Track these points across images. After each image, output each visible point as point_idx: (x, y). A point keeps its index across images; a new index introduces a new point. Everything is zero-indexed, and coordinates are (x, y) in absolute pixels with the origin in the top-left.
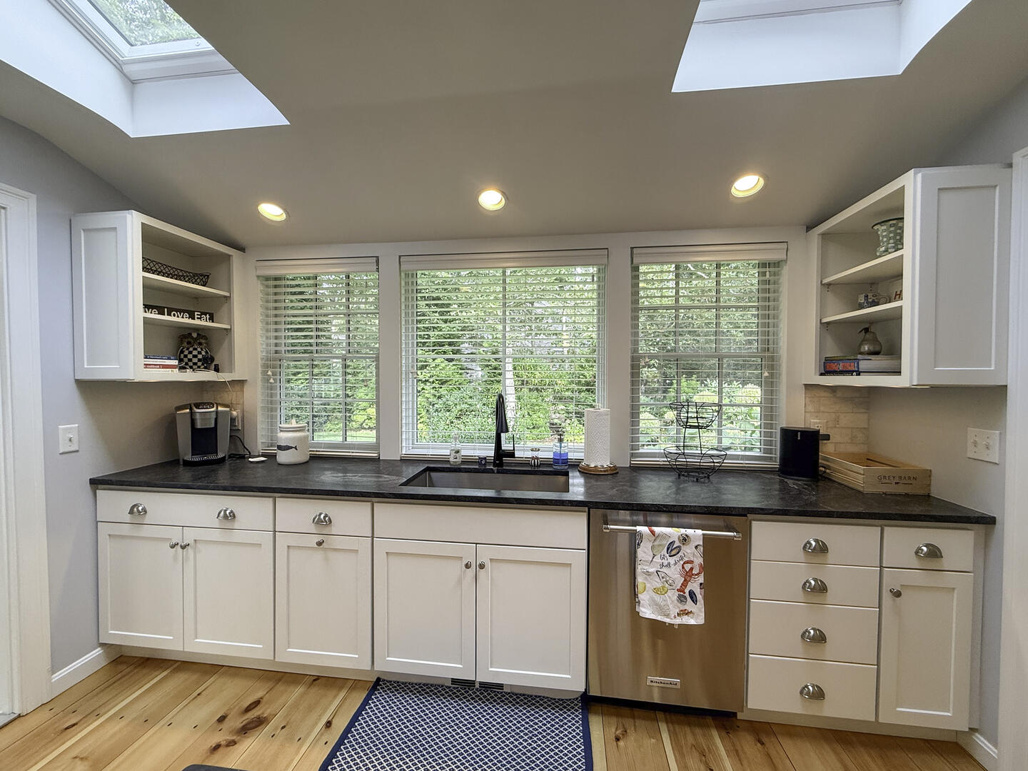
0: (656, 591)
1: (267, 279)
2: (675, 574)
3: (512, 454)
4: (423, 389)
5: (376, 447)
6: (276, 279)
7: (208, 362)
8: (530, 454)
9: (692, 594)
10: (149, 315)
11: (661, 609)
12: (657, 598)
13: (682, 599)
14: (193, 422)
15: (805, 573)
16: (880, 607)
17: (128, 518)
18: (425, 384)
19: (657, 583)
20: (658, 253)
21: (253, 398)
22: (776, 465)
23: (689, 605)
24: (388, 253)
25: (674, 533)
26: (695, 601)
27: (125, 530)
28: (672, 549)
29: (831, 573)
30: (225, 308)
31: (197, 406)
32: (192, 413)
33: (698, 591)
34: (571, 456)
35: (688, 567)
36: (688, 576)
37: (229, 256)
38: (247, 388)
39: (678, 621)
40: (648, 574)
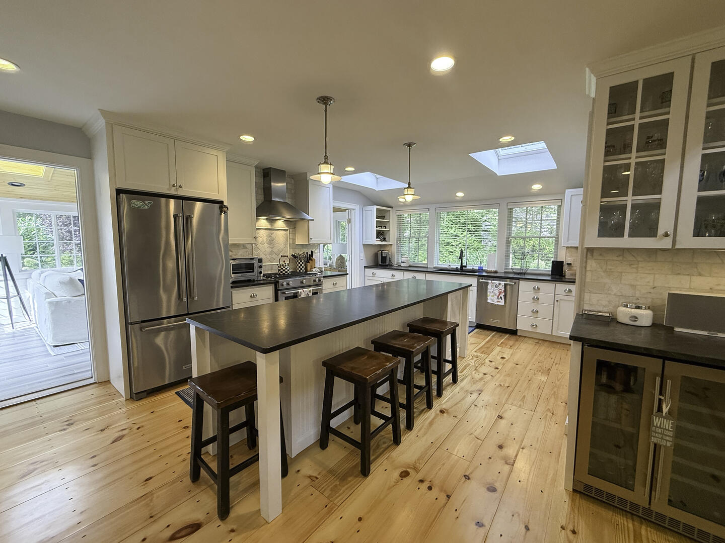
0: (492, 296)
1: (398, 215)
2: (497, 292)
3: (465, 267)
4: (455, 250)
5: (427, 264)
6: (400, 215)
7: (384, 239)
8: (471, 268)
9: (501, 297)
10: (378, 229)
11: (492, 300)
12: (492, 298)
13: (498, 298)
14: (382, 255)
15: (532, 294)
16: (554, 305)
17: (371, 275)
18: (456, 248)
19: (492, 294)
20: (519, 204)
21: (394, 249)
22: (550, 273)
23: (500, 300)
24: (432, 208)
25: (497, 282)
26: (501, 299)
27: (371, 278)
28: (496, 286)
29: (541, 295)
30: (388, 224)
31: (383, 251)
32: (382, 253)
33: (502, 297)
34: (484, 268)
35: (500, 291)
36: (500, 293)
37: (389, 211)
38: (392, 246)
39: (497, 303)
40: (490, 292)
